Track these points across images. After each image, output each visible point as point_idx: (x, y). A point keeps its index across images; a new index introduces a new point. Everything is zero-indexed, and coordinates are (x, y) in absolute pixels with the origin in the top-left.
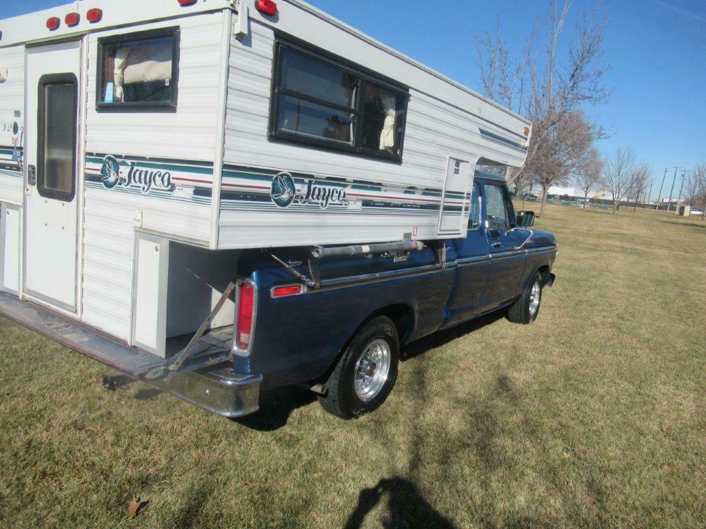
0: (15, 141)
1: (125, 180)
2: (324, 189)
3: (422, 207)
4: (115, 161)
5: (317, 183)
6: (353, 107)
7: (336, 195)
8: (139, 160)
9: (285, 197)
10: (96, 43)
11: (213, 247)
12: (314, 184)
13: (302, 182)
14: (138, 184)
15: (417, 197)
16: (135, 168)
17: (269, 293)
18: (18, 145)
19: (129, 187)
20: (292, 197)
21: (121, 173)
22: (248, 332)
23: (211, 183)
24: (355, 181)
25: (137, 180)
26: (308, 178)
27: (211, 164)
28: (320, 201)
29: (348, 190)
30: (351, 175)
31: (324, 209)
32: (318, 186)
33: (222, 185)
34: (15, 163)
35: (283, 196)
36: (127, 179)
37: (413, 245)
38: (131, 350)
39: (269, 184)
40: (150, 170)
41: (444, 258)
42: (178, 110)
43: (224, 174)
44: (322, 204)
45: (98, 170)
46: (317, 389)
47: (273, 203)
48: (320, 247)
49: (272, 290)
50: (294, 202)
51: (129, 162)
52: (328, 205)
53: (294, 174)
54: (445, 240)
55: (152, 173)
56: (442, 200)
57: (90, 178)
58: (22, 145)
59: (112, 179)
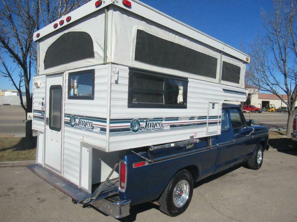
0: (42, 108)
1: (77, 124)
2: (153, 123)
3: (198, 124)
4: (74, 117)
5: (149, 121)
6: (164, 90)
7: (158, 125)
8: (82, 117)
9: (136, 128)
10: (68, 75)
11: (107, 151)
12: (148, 122)
13: (143, 121)
14: (82, 126)
15: (196, 120)
16: (81, 120)
17: (132, 166)
18: (43, 110)
19: (79, 127)
20: (139, 128)
21: (76, 121)
22: (124, 182)
23: (106, 126)
24: (166, 118)
25: (81, 124)
26: (146, 120)
27: (106, 119)
28: (152, 128)
29: (164, 122)
30: (164, 116)
31: (153, 131)
32: (150, 122)
33: (110, 127)
34: (42, 116)
35: (135, 128)
36: (78, 124)
37: (195, 141)
38: (79, 190)
39: (129, 124)
40: (86, 121)
41: (211, 144)
42: (95, 99)
43: (110, 123)
44: (152, 129)
45: (69, 120)
46: (156, 203)
47: (131, 131)
48: (152, 146)
49: (133, 165)
50: (140, 130)
51: (79, 117)
52: (155, 129)
53: (139, 119)
54: (211, 136)
55: (86, 122)
56: (207, 120)
57: (66, 123)
58: (44, 110)
59: (73, 124)
